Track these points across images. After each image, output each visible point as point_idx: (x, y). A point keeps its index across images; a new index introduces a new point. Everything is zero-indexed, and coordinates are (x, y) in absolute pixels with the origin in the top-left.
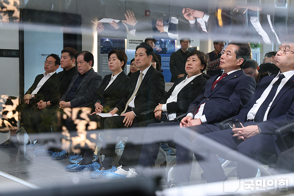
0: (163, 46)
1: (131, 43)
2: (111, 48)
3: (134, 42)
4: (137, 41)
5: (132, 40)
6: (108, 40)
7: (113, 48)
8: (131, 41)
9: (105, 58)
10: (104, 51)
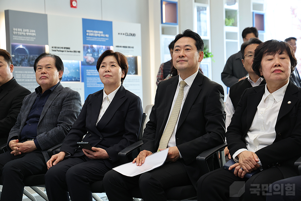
0: (96, 54)
1: (54, 51)
2: (27, 58)
3: (59, 49)
4: (62, 48)
5: (55, 47)
6: (21, 46)
7: (29, 57)
8: (54, 49)
9: (19, 72)
10: (17, 62)
